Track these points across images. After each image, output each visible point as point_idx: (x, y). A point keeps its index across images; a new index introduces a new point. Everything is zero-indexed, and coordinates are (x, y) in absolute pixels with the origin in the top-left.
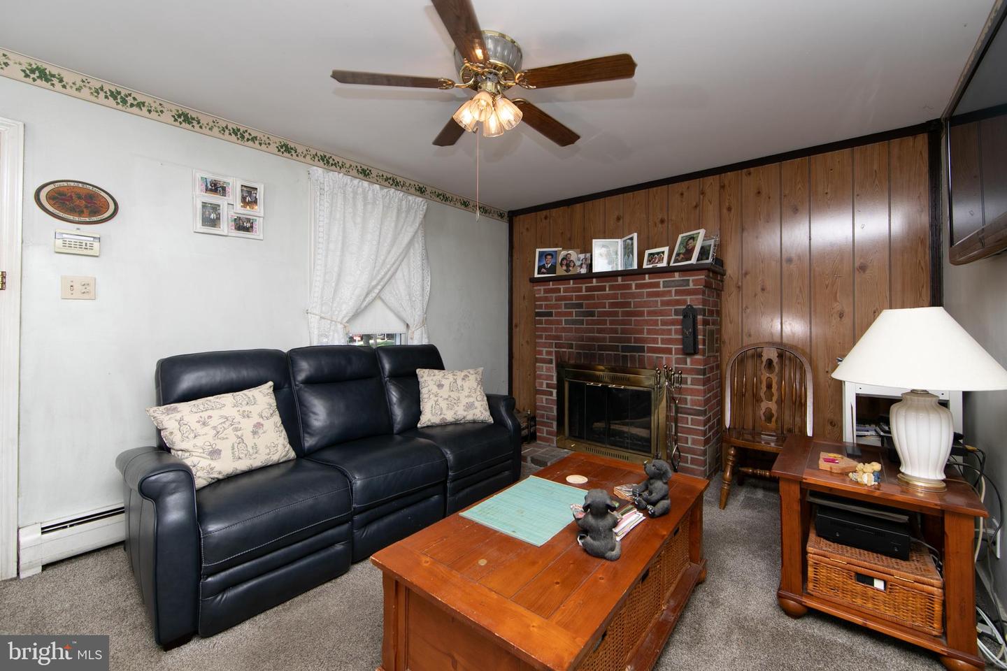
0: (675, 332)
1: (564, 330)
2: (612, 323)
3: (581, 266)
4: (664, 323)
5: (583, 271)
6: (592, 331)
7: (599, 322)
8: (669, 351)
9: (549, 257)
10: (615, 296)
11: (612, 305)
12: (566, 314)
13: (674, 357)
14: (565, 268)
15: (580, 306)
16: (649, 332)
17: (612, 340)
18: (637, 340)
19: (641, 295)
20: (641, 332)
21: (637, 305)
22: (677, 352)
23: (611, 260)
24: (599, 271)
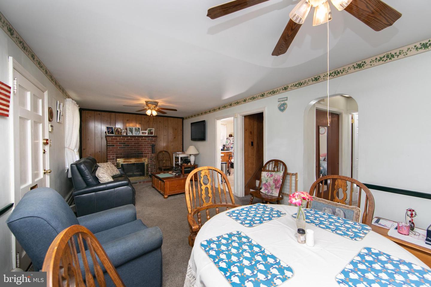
0: (150, 149)
1: (119, 150)
2: (134, 148)
3: (124, 133)
4: (148, 147)
5: (125, 134)
6: (128, 150)
7: (130, 148)
8: (149, 153)
9: (110, 129)
10: (135, 141)
11: (134, 143)
12: (119, 146)
13: (150, 154)
14: (117, 133)
15: (125, 143)
16: (144, 149)
17: (134, 152)
18: (141, 151)
19: (142, 141)
21: (141, 144)
22: (150, 153)
23: (132, 132)
24: (129, 135)
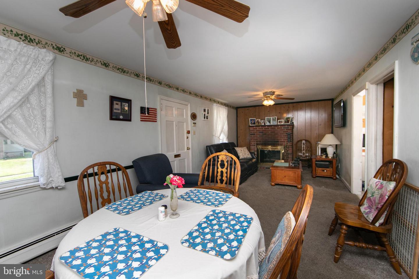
0: (286, 138)
1: (258, 138)
2: (271, 136)
3: (262, 123)
4: (283, 136)
5: (263, 124)
6: (266, 138)
7: (267, 136)
8: (284, 142)
9: (253, 120)
10: (272, 130)
11: (271, 132)
12: (259, 134)
14: (258, 123)
15: (263, 132)
16: (280, 138)
17: (271, 140)
18: (277, 140)
19: (278, 130)
20: (278, 138)
21: (277, 132)
22: (286, 142)
23: (269, 122)
24: (267, 124)
